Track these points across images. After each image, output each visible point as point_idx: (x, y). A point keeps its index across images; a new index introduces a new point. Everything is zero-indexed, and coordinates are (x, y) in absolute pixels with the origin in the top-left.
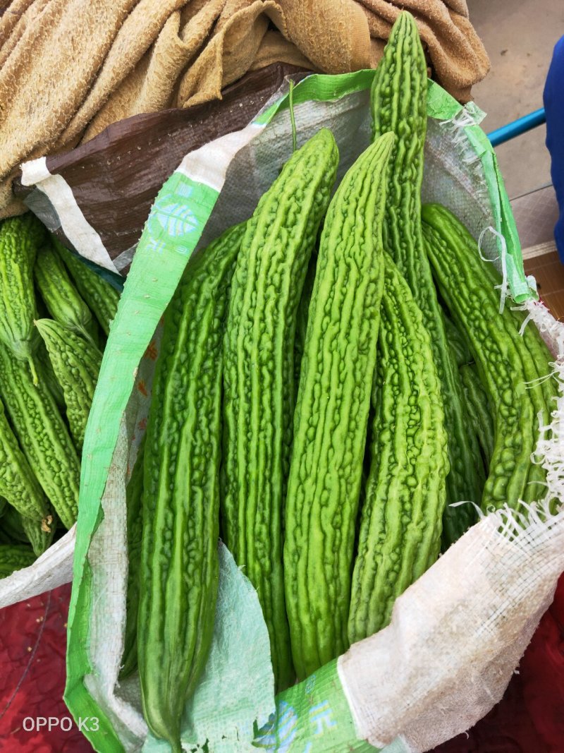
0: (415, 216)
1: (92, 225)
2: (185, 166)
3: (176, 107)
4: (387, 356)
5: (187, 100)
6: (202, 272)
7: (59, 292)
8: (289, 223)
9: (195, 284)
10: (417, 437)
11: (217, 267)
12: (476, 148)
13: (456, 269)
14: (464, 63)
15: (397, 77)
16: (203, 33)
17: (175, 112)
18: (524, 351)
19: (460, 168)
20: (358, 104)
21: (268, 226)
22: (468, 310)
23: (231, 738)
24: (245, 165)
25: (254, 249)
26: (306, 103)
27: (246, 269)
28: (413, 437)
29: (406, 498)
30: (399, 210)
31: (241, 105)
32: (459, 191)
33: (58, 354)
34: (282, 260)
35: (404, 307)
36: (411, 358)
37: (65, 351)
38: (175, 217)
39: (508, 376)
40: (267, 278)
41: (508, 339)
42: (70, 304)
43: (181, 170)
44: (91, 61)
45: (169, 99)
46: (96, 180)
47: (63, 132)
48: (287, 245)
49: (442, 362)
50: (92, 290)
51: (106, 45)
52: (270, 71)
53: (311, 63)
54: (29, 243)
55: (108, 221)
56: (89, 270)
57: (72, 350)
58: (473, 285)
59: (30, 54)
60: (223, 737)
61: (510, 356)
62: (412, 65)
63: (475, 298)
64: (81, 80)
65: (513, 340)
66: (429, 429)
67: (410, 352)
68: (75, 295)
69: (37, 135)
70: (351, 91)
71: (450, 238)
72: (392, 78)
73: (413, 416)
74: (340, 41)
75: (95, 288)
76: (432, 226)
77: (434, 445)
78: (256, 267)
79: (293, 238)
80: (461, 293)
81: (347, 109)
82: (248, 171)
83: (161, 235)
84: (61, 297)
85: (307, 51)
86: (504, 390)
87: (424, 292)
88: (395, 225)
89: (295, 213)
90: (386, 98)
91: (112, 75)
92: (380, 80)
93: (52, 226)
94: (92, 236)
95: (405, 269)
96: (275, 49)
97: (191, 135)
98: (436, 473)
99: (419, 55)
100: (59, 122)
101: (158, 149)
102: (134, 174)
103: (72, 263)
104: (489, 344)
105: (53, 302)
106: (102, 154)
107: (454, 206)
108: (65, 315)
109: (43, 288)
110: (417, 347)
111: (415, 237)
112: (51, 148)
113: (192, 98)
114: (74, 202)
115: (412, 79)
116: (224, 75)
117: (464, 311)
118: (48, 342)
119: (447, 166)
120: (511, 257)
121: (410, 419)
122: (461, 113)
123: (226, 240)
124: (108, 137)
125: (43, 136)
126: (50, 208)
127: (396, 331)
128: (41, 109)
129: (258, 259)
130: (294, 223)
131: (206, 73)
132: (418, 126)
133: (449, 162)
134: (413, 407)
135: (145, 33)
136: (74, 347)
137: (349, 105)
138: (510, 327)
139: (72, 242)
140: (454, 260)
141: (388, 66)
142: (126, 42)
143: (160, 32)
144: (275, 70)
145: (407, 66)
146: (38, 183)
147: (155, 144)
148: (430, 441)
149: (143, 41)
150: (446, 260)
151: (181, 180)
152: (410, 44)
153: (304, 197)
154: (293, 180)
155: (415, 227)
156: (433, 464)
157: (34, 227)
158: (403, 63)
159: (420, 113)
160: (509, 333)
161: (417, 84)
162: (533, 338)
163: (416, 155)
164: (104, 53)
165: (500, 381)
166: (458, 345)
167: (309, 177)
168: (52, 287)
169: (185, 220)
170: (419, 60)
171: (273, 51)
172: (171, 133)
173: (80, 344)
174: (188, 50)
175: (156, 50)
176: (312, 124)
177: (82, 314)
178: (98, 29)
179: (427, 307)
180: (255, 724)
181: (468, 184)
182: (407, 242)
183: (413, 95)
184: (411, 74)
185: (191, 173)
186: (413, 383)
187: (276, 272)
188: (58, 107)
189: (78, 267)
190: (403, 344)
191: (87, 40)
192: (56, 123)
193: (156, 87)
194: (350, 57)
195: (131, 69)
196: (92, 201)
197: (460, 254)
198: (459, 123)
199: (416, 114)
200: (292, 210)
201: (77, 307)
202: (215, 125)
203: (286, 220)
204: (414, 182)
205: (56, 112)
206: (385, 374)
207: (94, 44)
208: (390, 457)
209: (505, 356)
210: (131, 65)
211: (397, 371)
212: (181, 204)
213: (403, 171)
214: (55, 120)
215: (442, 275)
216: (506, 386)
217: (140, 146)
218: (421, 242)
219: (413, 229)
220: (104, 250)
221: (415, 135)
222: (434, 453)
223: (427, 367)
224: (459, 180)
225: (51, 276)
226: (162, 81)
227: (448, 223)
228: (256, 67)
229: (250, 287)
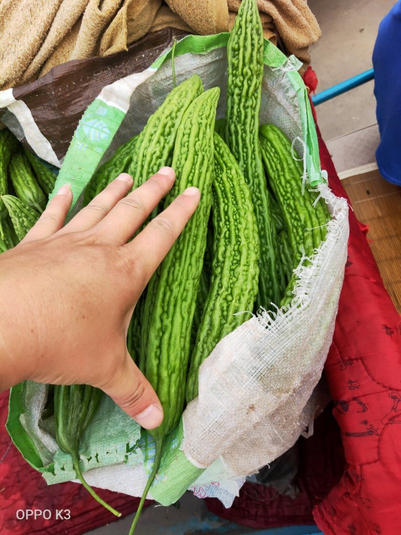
0: (254, 131)
1: (45, 136)
2: (102, 95)
3: (99, 55)
4: (223, 220)
5: (105, 51)
6: (111, 165)
7: (24, 181)
8: (166, 133)
9: (106, 173)
10: (236, 270)
11: (121, 163)
12: (294, 86)
13: (279, 167)
14: (300, 31)
15: (242, 37)
16: (115, 6)
17: (97, 59)
18: (314, 219)
19: (287, 100)
20: (222, 56)
21: (152, 135)
22: (284, 193)
23: (112, 453)
24: (145, 96)
25: (142, 150)
26: (186, 54)
27: (137, 163)
28: (234, 270)
29: (225, 308)
30: (243, 127)
31: (143, 56)
32: (287, 116)
33: (17, 219)
34: (160, 157)
35: (237, 188)
36: (238, 221)
37: (21, 217)
38: (95, 128)
39: (303, 235)
40: (149, 168)
41: (306, 212)
42: (30, 189)
43: (100, 97)
44: (43, 24)
45: (94, 50)
46: (46, 104)
47: (24, 72)
48: (164, 147)
49: (265, 227)
50: (47, 181)
51: (52, 13)
52: (162, 33)
53: (191, 28)
54: (5, 148)
55: (55, 133)
56: (45, 168)
57: (27, 217)
58: (288, 177)
59: (3, 19)
60: (107, 453)
61: (305, 222)
62: (252, 29)
63: (288, 185)
64: (36, 37)
65: (309, 212)
66: (245, 265)
67: (238, 217)
68: (34, 183)
69: (7, 74)
70: (216, 47)
71: (277, 146)
72: (239, 38)
73: (235, 258)
74: (208, 13)
75: (49, 180)
76: (266, 139)
77: (247, 275)
78: (143, 161)
79: (168, 143)
80: (280, 183)
81: (215, 60)
82: (148, 100)
83: (85, 139)
84: (24, 184)
85: (187, 19)
86: (300, 244)
87: (256, 181)
88: (239, 137)
89: (170, 127)
90: (236, 51)
91: (56, 33)
92: (232, 40)
93: (20, 137)
94: (45, 143)
95: (245, 166)
96: (166, 18)
97: (110, 75)
98: (246, 293)
99: (258, 23)
100: (21, 65)
101: (87, 84)
102: (71, 101)
103: (35, 163)
104: (294, 215)
105: (19, 187)
106: (49, 87)
107: (284, 126)
108: (25, 195)
109: (13, 178)
110: (242, 213)
111: (252, 145)
112: (17, 83)
113: (109, 50)
114: (32, 119)
115: (252, 39)
116: (129, 35)
117: (281, 194)
118: (10, 211)
119: (279, 99)
120: (311, 156)
121: (234, 260)
122: (286, 63)
123: (129, 145)
124: (52, 75)
125: (11, 74)
126: (17, 124)
127: (230, 204)
128: (10, 56)
129: (144, 156)
130: (169, 134)
131: (117, 33)
132: (257, 71)
133: (280, 96)
134: (236, 252)
135: (78, 6)
136: (28, 215)
137: (216, 57)
138: (308, 204)
139: (33, 147)
140: (278, 161)
141: (237, 30)
142: (65, 12)
143: (87, 5)
144: (166, 32)
145: (249, 30)
146: (8, 106)
147: (85, 80)
148: (244, 273)
149: (76, 11)
150: (273, 161)
151: (100, 104)
152: (251, 15)
153: (176, 117)
154: (170, 106)
155: (254, 139)
156: (244, 287)
157: (10, 139)
158: (246, 28)
159: (258, 62)
160: (306, 207)
161: (256, 42)
162: (322, 211)
163: (256, 90)
164: (51, 19)
165: (298, 238)
166: (279, 217)
167: (181, 104)
168: (19, 177)
169: (101, 131)
170: (257, 26)
171: (165, 20)
172: (96, 73)
173: (32, 213)
174: (104, 17)
175: (84, 18)
176: (190, 69)
177: (38, 196)
178: (47, 3)
179: (258, 190)
180: (128, 445)
181: (291, 110)
182: (247, 148)
183: (253, 50)
184: (251, 35)
185: (107, 100)
186: (237, 236)
187: (155, 164)
188: (20, 55)
189: (39, 166)
190: (234, 212)
191: (40, 10)
192: (19, 65)
193: (84, 42)
194: (215, 24)
195: (69, 30)
196: (44, 118)
197: (282, 157)
198: (285, 70)
199: (255, 62)
200: (168, 125)
201: (34, 190)
202: (126, 69)
203: (164, 131)
204: (254, 109)
205: (19, 58)
206: (221, 231)
207: (44, 13)
208: (219, 283)
209: (303, 222)
210: (69, 27)
211: (229, 230)
212: (99, 120)
213: (246, 101)
214: (18, 64)
215: (270, 171)
216: (302, 241)
217: (75, 82)
218: (257, 149)
219: (252, 140)
220: (53, 153)
221: (255, 77)
222: (246, 280)
223: (248, 226)
224: (286, 108)
225: (19, 171)
226: (88, 38)
227: (276, 137)
228: (154, 30)
229: (138, 174)
